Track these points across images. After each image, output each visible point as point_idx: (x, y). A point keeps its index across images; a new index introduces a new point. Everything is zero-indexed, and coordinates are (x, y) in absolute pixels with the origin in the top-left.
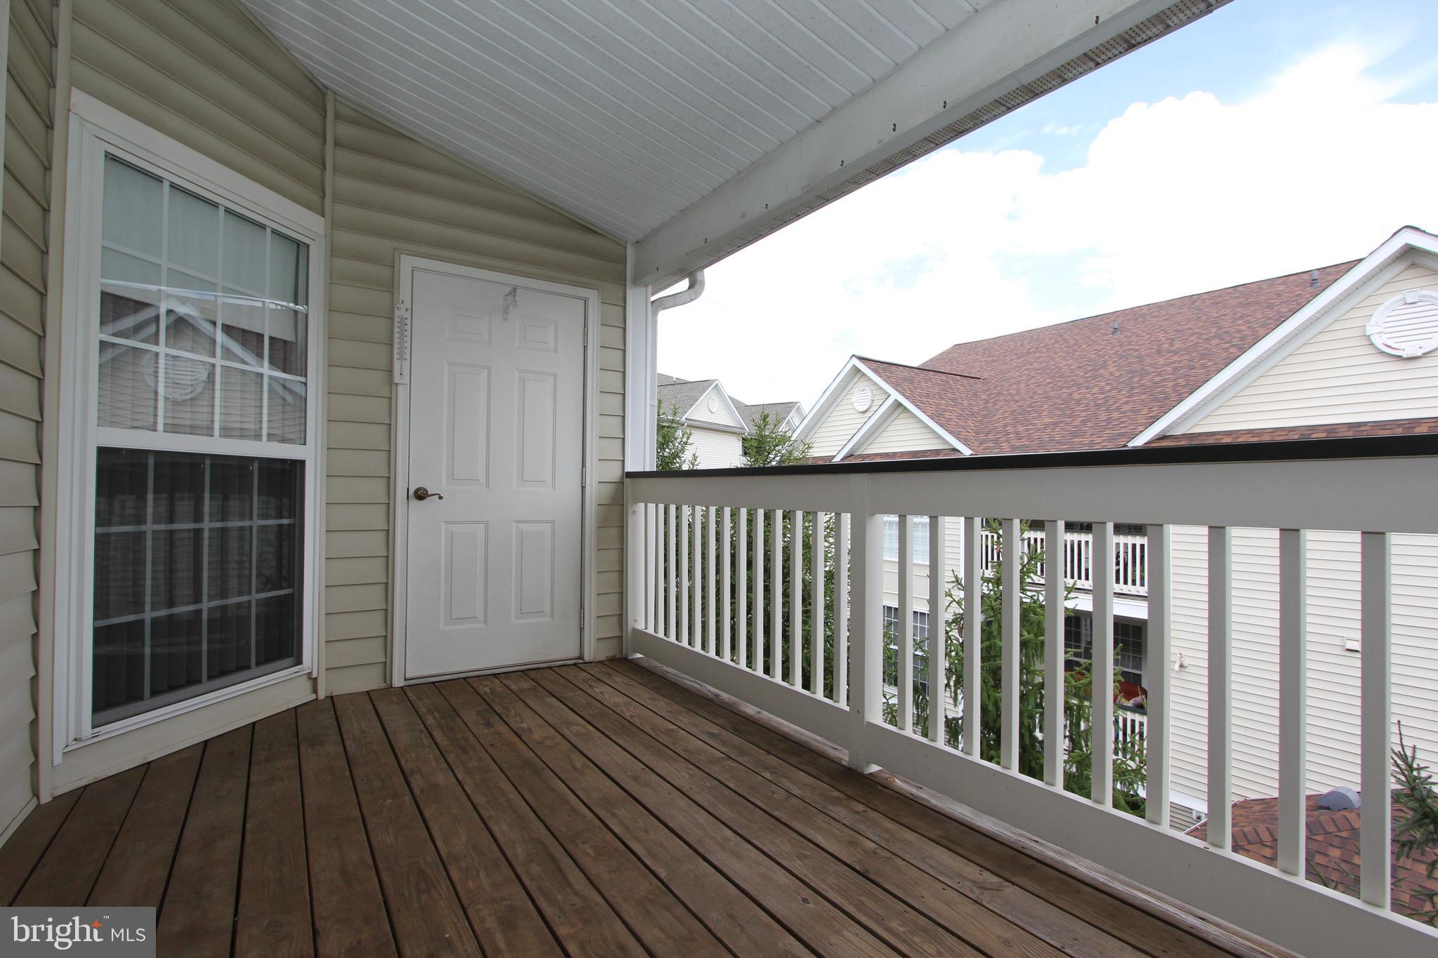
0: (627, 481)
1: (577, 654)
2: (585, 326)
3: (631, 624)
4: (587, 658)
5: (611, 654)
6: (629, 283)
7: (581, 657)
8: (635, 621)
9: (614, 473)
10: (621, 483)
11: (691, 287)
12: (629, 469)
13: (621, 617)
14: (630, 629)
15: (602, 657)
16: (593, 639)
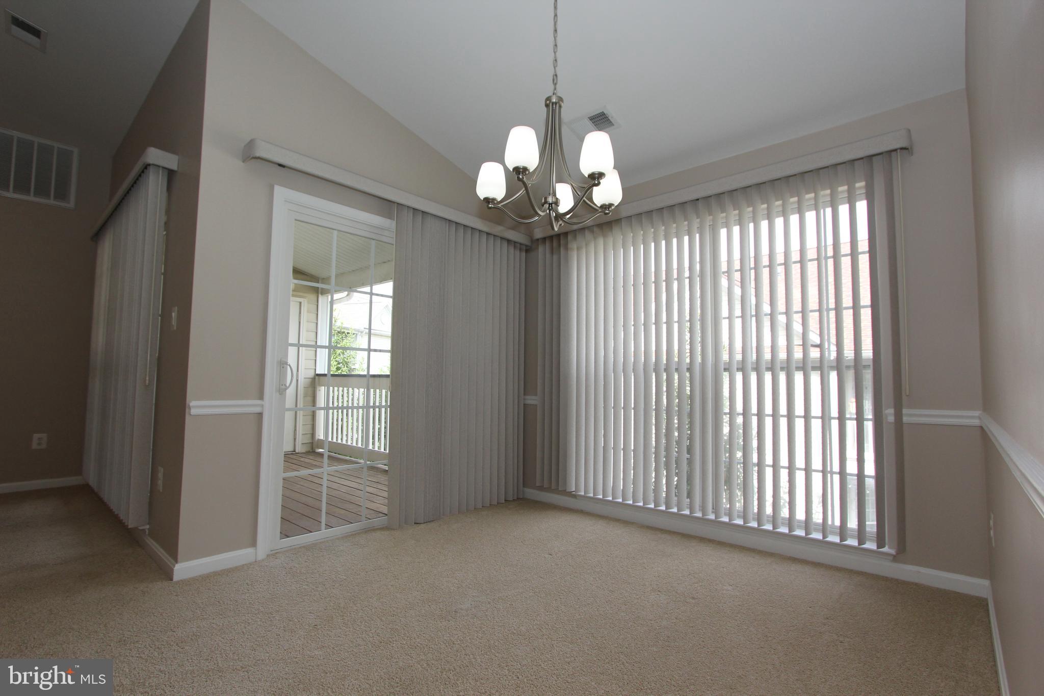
0: (317, 377)
1: (292, 450)
2: (300, 313)
3: (317, 437)
4: (297, 451)
5: (308, 450)
6: (319, 293)
7: (295, 451)
8: (319, 436)
9: (311, 374)
10: (314, 379)
11: (347, 295)
12: (318, 372)
13: (313, 434)
14: (316, 439)
15: (304, 451)
16: (300, 443)
